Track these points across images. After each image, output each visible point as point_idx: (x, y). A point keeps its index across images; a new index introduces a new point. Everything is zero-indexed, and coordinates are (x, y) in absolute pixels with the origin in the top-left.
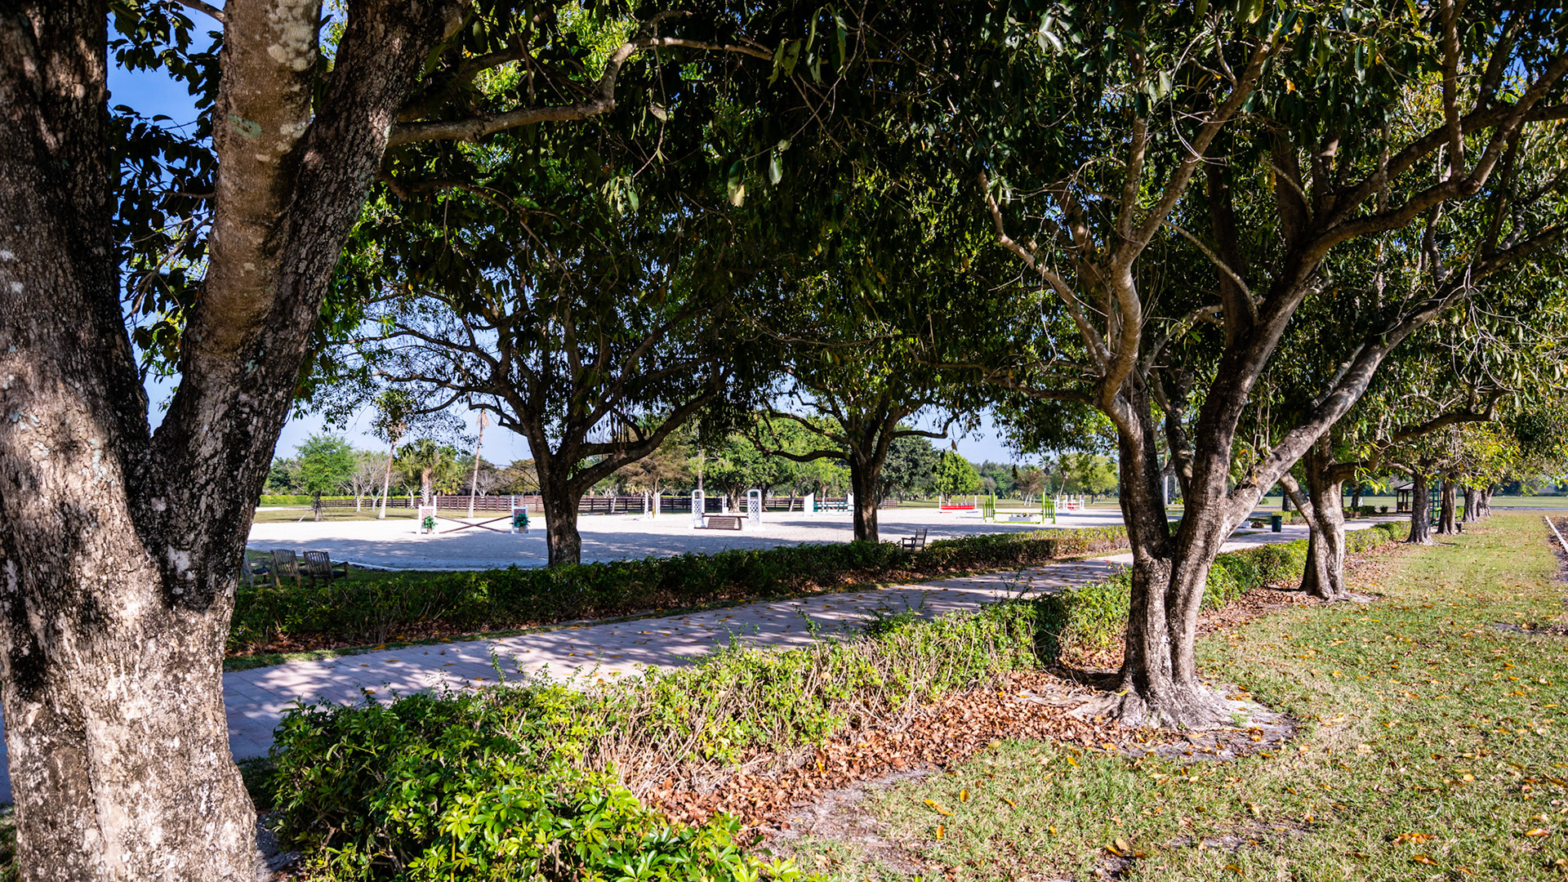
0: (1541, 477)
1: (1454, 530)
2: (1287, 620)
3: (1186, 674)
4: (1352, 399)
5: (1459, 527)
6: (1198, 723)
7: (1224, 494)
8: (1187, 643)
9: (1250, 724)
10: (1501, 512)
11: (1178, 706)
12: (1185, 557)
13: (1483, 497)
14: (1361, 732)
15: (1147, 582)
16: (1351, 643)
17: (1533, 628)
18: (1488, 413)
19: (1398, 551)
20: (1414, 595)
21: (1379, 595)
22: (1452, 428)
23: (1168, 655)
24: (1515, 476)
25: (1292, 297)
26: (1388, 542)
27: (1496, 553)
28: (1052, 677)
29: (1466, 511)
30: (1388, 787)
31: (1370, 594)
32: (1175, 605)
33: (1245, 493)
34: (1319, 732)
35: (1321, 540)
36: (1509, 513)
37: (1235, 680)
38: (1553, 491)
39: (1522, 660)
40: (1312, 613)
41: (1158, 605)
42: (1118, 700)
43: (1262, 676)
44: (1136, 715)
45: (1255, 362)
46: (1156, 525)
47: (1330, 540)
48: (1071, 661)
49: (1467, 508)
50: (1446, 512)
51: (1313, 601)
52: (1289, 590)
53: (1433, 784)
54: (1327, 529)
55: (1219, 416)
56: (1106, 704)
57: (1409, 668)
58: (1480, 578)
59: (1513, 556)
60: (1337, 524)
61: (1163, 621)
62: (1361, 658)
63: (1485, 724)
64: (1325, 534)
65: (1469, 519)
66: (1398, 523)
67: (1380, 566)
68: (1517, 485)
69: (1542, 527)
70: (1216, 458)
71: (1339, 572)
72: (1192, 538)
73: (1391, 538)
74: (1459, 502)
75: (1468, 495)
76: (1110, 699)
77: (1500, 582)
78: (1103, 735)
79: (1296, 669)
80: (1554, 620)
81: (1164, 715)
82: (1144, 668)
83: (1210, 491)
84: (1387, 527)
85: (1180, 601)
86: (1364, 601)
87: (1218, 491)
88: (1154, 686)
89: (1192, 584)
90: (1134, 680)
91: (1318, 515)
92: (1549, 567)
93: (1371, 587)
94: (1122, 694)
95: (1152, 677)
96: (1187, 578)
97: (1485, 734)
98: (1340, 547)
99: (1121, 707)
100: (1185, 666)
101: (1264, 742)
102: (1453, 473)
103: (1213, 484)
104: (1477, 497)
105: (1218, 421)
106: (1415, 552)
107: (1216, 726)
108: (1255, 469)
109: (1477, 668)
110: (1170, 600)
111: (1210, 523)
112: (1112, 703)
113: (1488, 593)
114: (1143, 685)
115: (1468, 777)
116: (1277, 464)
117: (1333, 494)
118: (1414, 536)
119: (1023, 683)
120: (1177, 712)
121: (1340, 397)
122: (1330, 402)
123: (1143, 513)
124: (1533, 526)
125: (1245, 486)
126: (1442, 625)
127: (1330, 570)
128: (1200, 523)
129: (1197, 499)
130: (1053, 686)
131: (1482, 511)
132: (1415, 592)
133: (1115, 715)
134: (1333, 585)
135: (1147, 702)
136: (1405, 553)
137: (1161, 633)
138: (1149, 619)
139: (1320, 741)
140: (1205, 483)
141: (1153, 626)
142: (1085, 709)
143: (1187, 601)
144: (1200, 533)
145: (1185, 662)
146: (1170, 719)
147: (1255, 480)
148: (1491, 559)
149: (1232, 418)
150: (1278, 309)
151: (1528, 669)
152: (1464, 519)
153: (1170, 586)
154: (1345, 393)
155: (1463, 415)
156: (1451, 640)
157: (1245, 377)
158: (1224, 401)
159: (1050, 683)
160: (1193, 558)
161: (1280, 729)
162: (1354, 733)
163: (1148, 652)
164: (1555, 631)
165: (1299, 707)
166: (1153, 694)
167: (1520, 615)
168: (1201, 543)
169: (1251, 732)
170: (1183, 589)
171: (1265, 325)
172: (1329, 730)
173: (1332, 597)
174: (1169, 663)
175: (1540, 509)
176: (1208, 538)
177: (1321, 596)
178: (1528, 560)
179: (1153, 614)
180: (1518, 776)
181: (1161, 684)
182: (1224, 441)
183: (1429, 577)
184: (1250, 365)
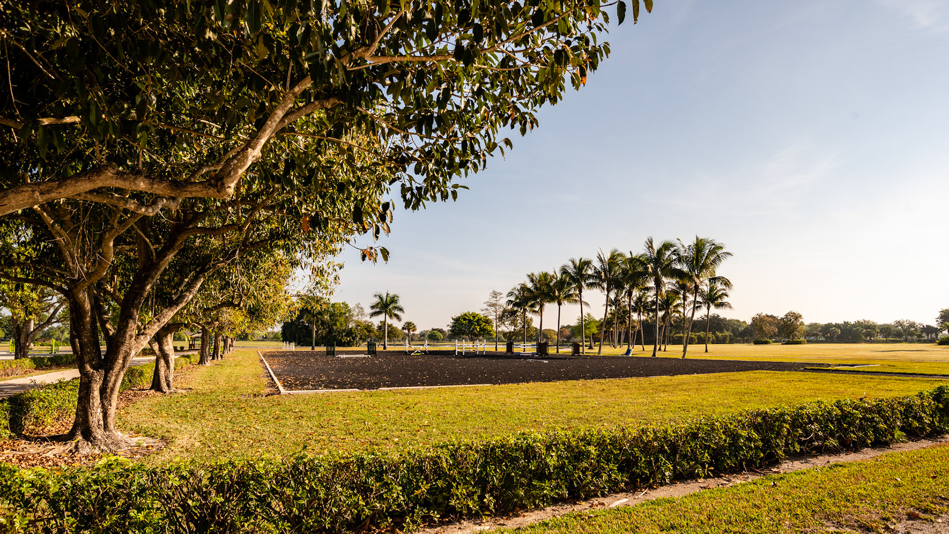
0: (256, 332)
1: (220, 358)
2: (148, 403)
3: (111, 427)
4: (191, 297)
5: (221, 356)
6: (120, 448)
7: (134, 338)
8: (112, 411)
9: (145, 445)
10: (239, 349)
11: (109, 441)
12: (112, 369)
13: (232, 342)
14: (195, 439)
15: (90, 382)
16: (182, 409)
17: (255, 395)
18: (239, 304)
19: (195, 369)
20: (206, 388)
21: (190, 389)
22: (224, 309)
23: (101, 418)
24: (247, 331)
25: (172, 253)
26: (188, 364)
27: (239, 368)
28: (23, 441)
29: (224, 349)
30: (208, 454)
31: (185, 389)
32: (106, 392)
33: (142, 337)
34: (177, 442)
35: (162, 362)
36: (243, 350)
37: (132, 430)
38: (261, 339)
39: (252, 407)
40: (159, 399)
41: (96, 393)
42: (74, 444)
43: (145, 426)
44: (86, 449)
45: (153, 279)
46: (95, 353)
47: (167, 363)
48: (31, 433)
49: (225, 346)
50: (216, 349)
51: (159, 394)
52: (143, 390)
53: (225, 449)
54: (165, 357)
55: (133, 301)
56: (66, 447)
57: (209, 415)
58: (233, 379)
59: (246, 369)
60: (171, 354)
61: (99, 401)
62: (188, 414)
63: (240, 429)
64: (164, 359)
65: (226, 353)
66: (193, 355)
67: (188, 376)
68: (247, 335)
69: (258, 356)
70: (131, 321)
71: (171, 379)
72: (116, 359)
73: (190, 363)
74: (221, 344)
75: (225, 341)
76: (68, 445)
77: (241, 380)
78: (70, 461)
79: (160, 421)
80: (262, 392)
81: (102, 447)
82: (88, 426)
83: (127, 336)
84: (188, 357)
85: (108, 390)
86: (184, 392)
87: (131, 336)
88: (95, 434)
89: (115, 381)
90: (82, 433)
91: (161, 349)
92: (260, 373)
93: (185, 386)
94: (76, 441)
95: (93, 430)
96: (113, 379)
97: (241, 432)
98: (172, 366)
99: (76, 447)
100: (111, 422)
101: (154, 449)
102: (221, 328)
103: (129, 333)
104: (229, 341)
105: (133, 304)
106: (202, 369)
107: (130, 448)
108: (147, 326)
109: (235, 411)
110: (103, 391)
111: (126, 352)
112: (71, 445)
113: (237, 384)
114: (88, 435)
115: (236, 445)
116: (158, 324)
117: (169, 339)
118: (202, 361)
119: (4, 447)
120: (109, 444)
121: (186, 295)
122: (181, 298)
123: (88, 347)
124: (254, 356)
125: (142, 334)
126: (220, 398)
127: (167, 378)
128: (121, 352)
129: (120, 340)
130: (25, 446)
131: (231, 348)
132: (207, 387)
133: (74, 451)
134: (168, 385)
135: (91, 442)
136: (198, 370)
137: (98, 407)
138: (91, 401)
139: (179, 444)
140: (125, 332)
141: (93, 404)
142: (54, 452)
143: (112, 390)
144: (121, 357)
145: (110, 420)
146: (105, 448)
147: (147, 331)
148: (237, 371)
149: (140, 303)
150: (165, 257)
151: (254, 409)
152: (223, 353)
153: (103, 384)
154: (188, 294)
155: (229, 304)
156: (225, 403)
157: (147, 285)
158: (136, 295)
159: (23, 443)
160: (116, 369)
161: (160, 444)
162: (192, 440)
163: (90, 418)
164: (262, 396)
165: (167, 434)
166: (95, 438)
167: (250, 391)
168: (121, 361)
169: (147, 447)
170: (110, 385)
171: (159, 263)
172: (183, 440)
173: (168, 391)
174: (102, 422)
175: (256, 347)
176: (125, 359)
177: (162, 391)
178: (251, 370)
179: (93, 398)
180: (252, 442)
181: (99, 433)
182: (135, 313)
183: (211, 379)
184: (150, 280)
